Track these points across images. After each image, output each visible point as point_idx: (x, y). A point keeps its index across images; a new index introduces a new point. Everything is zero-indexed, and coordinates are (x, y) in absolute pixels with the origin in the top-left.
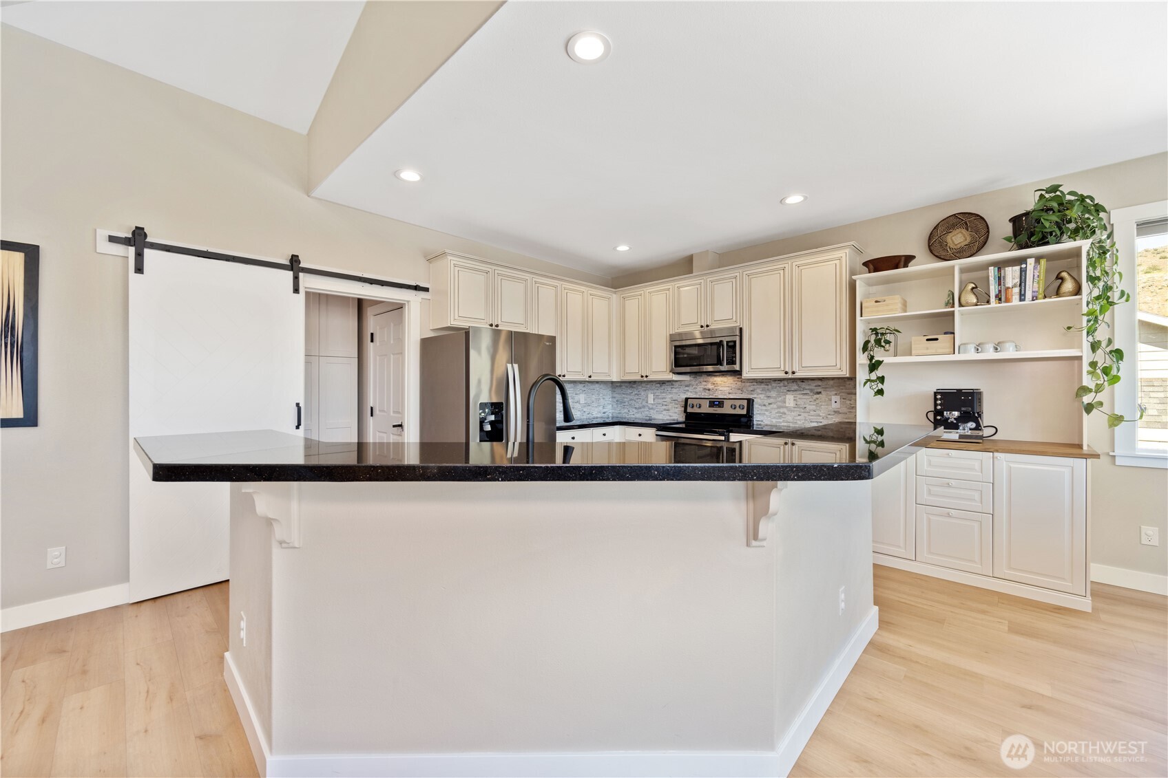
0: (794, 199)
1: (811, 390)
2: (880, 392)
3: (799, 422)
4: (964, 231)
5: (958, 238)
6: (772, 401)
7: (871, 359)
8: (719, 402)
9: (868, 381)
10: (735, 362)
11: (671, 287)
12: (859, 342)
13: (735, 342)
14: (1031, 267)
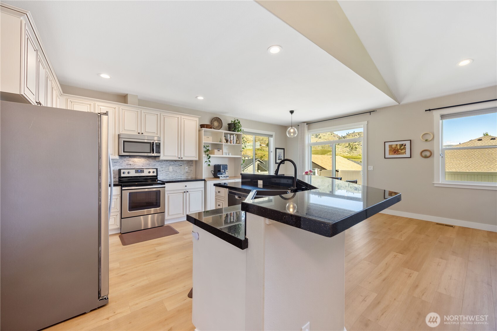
0: (201, 98)
1: (179, 165)
2: (209, 165)
3: (174, 177)
4: (217, 122)
5: (216, 124)
6: (163, 169)
7: (208, 155)
8: (141, 171)
9: (206, 162)
10: (159, 153)
11: (117, 107)
12: (203, 150)
13: (160, 143)
14: (235, 136)
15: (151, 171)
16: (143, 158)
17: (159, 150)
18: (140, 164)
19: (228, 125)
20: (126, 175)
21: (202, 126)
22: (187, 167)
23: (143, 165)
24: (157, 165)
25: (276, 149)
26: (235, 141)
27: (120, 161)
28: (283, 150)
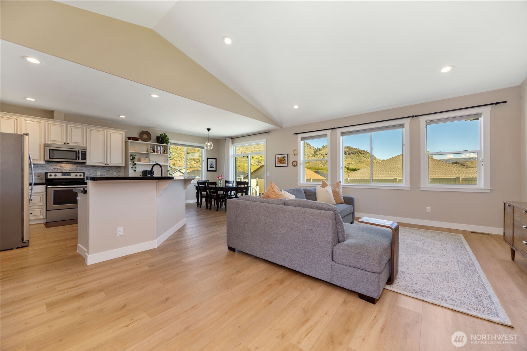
0: (123, 117)
1: (106, 170)
2: (135, 171)
5: (145, 136)
6: (91, 173)
7: (133, 162)
8: (67, 174)
9: (132, 168)
10: (85, 159)
11: (43, 122)
12: (129, 158)
13: (85, 152)
14: (162, 147)
15: (78, 174)
16: (71, 164)
17: (84, 157)
18: (68, 169)
19: (156, 138)
20: (53, 177)
21: (130, 138)
22: (115, 172)
23: (70, 170)
24: (84, 170)
25: (208, 158)
26: (162, 151)
27: (47, 165)
28: (215, 160)
